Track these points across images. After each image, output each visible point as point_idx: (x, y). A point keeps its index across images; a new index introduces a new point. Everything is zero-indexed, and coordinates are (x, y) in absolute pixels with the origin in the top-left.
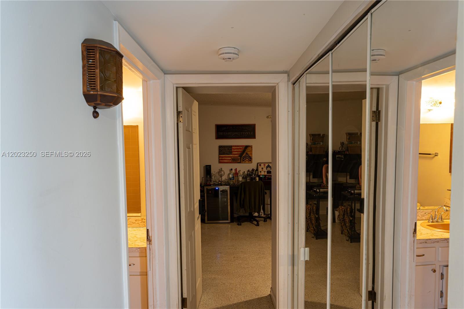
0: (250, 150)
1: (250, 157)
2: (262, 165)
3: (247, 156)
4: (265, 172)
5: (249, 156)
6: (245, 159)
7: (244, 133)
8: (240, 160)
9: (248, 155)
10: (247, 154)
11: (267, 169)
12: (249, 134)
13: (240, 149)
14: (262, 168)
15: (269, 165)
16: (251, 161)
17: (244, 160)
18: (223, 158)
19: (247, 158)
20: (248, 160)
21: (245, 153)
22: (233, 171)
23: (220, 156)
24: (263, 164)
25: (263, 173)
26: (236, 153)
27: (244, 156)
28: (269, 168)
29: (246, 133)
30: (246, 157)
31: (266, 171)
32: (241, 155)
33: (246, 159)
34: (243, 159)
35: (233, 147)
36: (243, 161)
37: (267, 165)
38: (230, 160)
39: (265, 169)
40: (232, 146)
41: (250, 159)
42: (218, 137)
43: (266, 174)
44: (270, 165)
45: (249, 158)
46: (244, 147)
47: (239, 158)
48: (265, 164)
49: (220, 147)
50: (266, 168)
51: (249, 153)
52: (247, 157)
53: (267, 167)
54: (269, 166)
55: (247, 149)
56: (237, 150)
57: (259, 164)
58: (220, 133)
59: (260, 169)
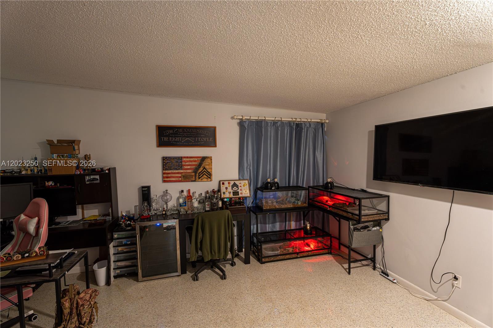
0: (208, 163)
1: (209, 172)
2: (226, 183)
3: (205, 171)
4: (230, 193)
5: (208, 171)
6: (202, 175)
7: (200, 140)
8: (194, 178)
9: (206, 170)
10: (204, 168)
11: (233, 189)
12: (206, 140)
13: (195, 161)
14: (227, 188)
15: (235, 183)
16: (210, 178)
17: (200, 176)
18: (169, 175)
19: (205, 174)
20: (206, 177)
21: (202, 167)
22: (185, 193)
23: (164, 171)
24: (227, 182)
25: (227, 195)
26: (189, 167)
27: (200, 171)
28: (235, 187)
29: (203, 139)
30: (203, 172)
31: (232, 191)
32: (195, 171)
33: (203, 175)
34: (199, 175)
35: (184, 159)
36: (199, 178)
37: (232, 183)
38: (180, 177)
39: (230, 189)
40: (182, 157)
41: (209, 176)
42: (161, 144)
43: (232, 196)
44: (237, 183)
45: (208, 174)
46: (201, 159)
47: (193, 174)
48: (229, 182)
49: (164, 159)
50: (231, 187)
51: (207, 167)
52: (205, 173)
53: (233, 187)
54: (235, 185)
55: (204, 162)
56: (191, 163)
57: (221, 182)
58: (164, 139)
59: (223, 189)
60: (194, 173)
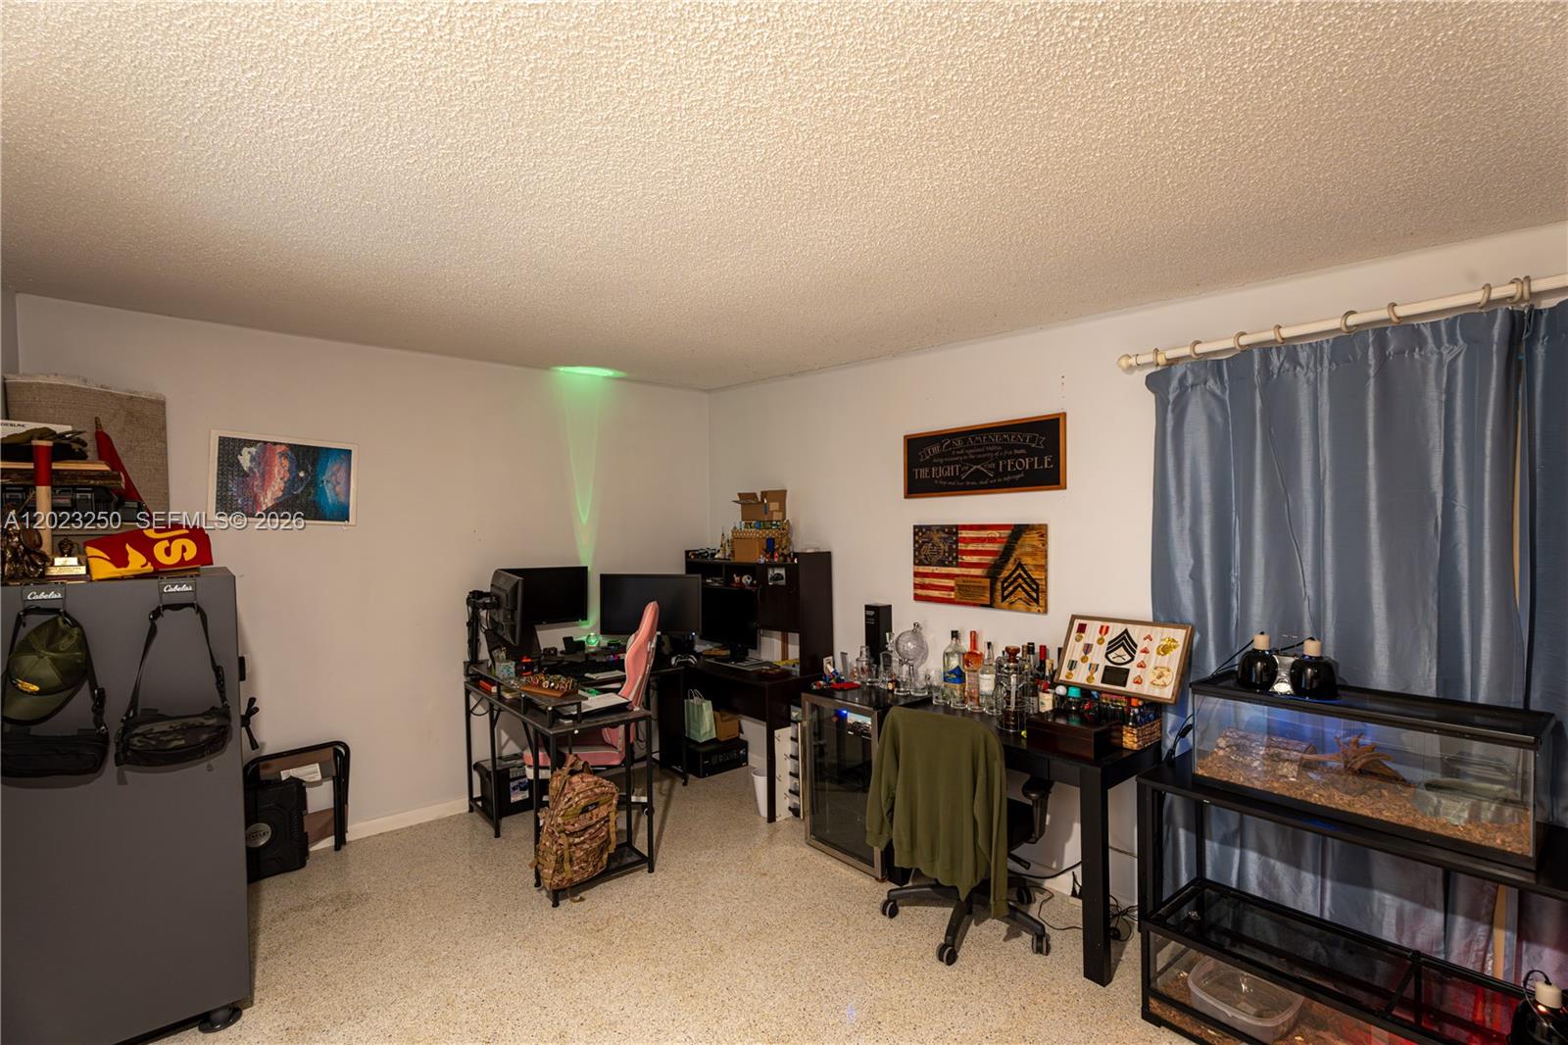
0: (1033, 546)
1: (1033, 580)
2: (1093, 628)
3: (1020, 576)
4: (1093, 668)
5: (1029, 577)
6: (1011, 589)
7: (1013, 466)
8: (988, 595)
9: (1026, 572)
10: (1020, 566)
11: (1111, 656)
12: (1032, 464)
13: (992, 540)
14: (1088, 648)
15: (1126, 631)
16: (1037, 601)
17: (1006, 593)
18: (927, 581)
19: (1020, 585)
20: (1023, 595)
21: (1012, 560)
22: (966, 645)
23: (921, 569)
24: (1099, 624)
25: (1080, 676)
26: (975, 559)
27: (1005, 573)
28: (1121, 651)
29: (1020, 464)
30: (1016, 579)
31: (1103, 663)
32: (993, 572)
33: (1015, 589)
34: (1004, 589)
35: (964, 534)
36: (1004, 598)
37: (1116, 630)
38: (951, 589)
39: (1098, 656)
40: (957, 527)
41: (1034, 595)
42: (915, 487)
43: (1097, 682)
44: (1136, 633)
45: (1030, 586)
46: (1008, 532)
47: (987, 582)
48: (1106, 624)
49: (921, 532)
50: (1105, 645)
51: (1028, 561)
52: (1020, 580)
53: (1113, 646)
54: (1124, 641)
55: (1019, 542)
56: (980, 547)
57: (1077, 622)
58: (919, 472)
59: (1075, 651)
60: (988, 580)
